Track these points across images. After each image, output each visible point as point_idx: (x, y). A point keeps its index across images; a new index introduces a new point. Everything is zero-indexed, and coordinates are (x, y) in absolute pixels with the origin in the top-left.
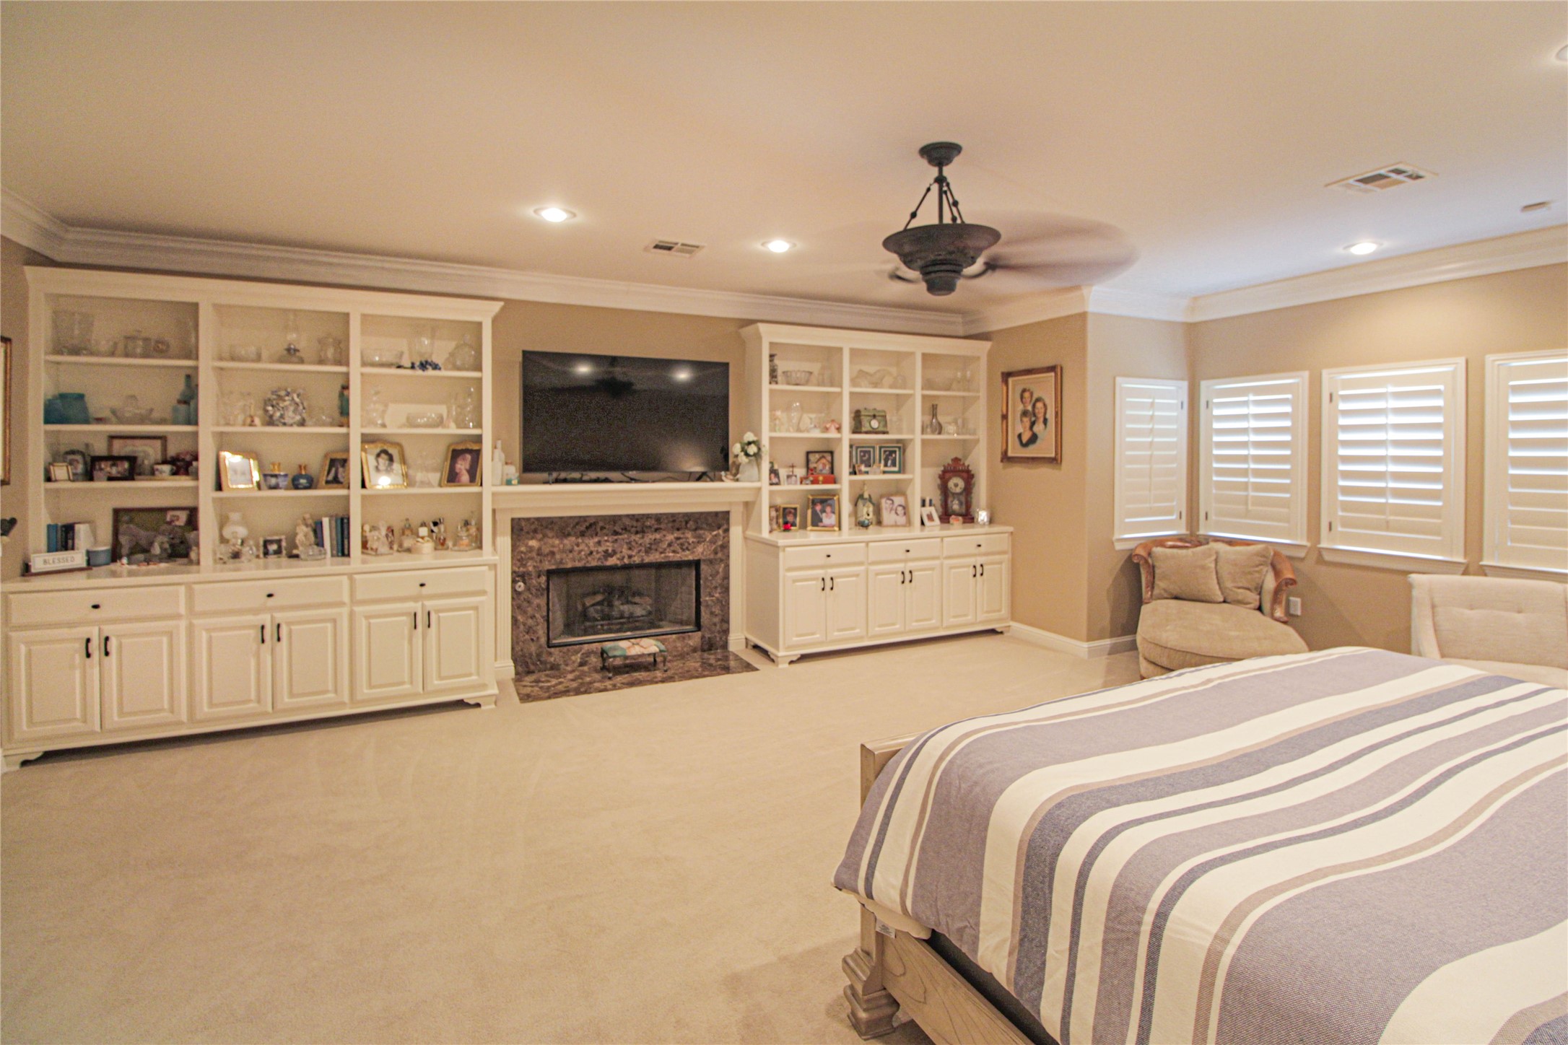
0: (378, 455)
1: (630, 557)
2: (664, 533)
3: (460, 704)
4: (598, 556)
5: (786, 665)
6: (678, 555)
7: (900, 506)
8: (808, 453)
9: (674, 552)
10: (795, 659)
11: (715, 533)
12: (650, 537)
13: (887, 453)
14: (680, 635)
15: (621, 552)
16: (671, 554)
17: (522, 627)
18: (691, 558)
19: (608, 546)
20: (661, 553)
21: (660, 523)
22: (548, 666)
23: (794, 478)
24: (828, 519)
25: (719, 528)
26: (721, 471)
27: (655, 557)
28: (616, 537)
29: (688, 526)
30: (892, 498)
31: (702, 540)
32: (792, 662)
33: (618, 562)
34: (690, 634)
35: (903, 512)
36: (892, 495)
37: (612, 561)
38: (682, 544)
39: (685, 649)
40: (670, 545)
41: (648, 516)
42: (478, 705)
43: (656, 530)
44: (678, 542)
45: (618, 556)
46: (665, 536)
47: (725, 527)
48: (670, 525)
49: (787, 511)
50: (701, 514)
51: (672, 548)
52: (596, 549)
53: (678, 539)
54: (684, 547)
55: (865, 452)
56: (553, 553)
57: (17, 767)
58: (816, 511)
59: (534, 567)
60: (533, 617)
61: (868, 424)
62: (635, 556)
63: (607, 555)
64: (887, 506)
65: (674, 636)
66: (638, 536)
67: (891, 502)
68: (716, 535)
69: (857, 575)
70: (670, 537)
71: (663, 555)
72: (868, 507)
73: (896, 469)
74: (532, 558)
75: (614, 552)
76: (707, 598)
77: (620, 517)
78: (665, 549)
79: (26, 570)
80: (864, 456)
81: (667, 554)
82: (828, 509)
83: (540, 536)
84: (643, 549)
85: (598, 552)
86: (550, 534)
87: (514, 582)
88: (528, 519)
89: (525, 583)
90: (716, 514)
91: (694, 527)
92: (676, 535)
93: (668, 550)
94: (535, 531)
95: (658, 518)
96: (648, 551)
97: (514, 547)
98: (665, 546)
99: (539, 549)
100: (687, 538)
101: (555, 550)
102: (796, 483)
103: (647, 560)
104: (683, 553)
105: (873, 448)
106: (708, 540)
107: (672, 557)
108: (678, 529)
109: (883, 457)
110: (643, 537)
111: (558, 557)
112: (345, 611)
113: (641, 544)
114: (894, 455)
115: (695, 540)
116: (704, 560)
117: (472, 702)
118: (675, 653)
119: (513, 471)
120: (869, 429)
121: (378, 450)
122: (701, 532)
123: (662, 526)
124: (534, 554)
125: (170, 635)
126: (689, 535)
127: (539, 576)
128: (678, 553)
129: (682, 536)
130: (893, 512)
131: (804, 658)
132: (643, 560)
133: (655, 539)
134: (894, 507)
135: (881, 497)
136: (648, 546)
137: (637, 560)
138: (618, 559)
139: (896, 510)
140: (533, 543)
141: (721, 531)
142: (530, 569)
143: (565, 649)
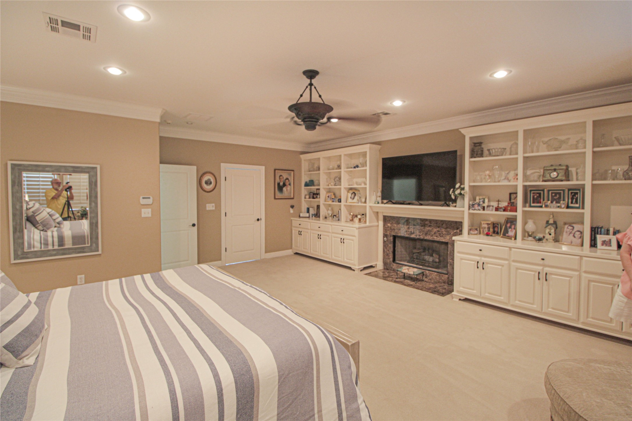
0: (352, 194)
1: (419, 235)
2: (433, 228)
4: (408, 233)
5: (458, 300)
6: (438, 238)
7: (579, 231)
8: (510, 194)
9: (436, 236)
10: (462, 298)
11: (455, 231)
12: (427, 228)
13: (573, 194)
14: (439, 274)
15: (416, 233)
16: (435, 238)
17: (386, 253)
18: (444, 241)
19: (412, 230)
20: (431, 236)
21: (431, 224)
22: (393, 269)
23: (491, 207)
24: (511, 233)
25: (457, 229)
27: (428, 237)
28: (414, 227)
29: (443, 226)
30: (573, 225)
31: (449, 233)
32: (460, 300)
33: (415, 237)
34: (442, 274)
35: (580, 236)
36: (574, 223)
37: (413, 236)
38: (440, 234)
39: (440, 281)
40: (435, 233)
41: (426, 220)
42: (354, 270)
43: (430, 226)
44: (439, 232)
45: (415, 234)
46: (433, 229)
47: (460, 229)
48: (435, 225)
49: (495, 225)
50: (449, 221)
51: (436, 235)
52: (408, 230)
53: (439, 231)
54: (441, 235)
55: (556, 194)
56: (394, 229)
57: (293, 254)
58: (507, 227)
59: (389, 233)
60: (388, 250)
61: (549, 175)
62: (421, 235)
63: (412, 233)
64: (568, 230)
65: (436, 273)
66: (422, 227)
67: (572, 228)
68: (456, 232)
69: (503, 266)
70: (435, 230)
71: (432, 237)
72: (550, 229)
73: (577, 205)
74: (389, 230)
75: (414, 233)
76: (451, 261)
77: (416, 219)
78: (433, 235)
79: (300, 216)
80: (556, 196)
81: (434, 237)
82: (513, 227)
83: (391, 222)
84: (424, 233)
85: (408, 232)
86: (394, 222)
87: (384, 237)
88: (388, 216)
89: (387, 238)
90: (456, 222)
91: (445, 227)
92: (437, 229)
93: (434, 235)
94: (390, 220)
95: (431, 221)
96: (426, 234)
97: (384, 225)
98: (433, 233)
99: (391, 227)
100: (442, 231)
101: (395, 228)
102: (492, 210)
103: (426, 238)
104: (440, 238)
105: (564, 191)
106: (452, 234)
107: (436, 239)
108: (439, 227)
109: (570, 197)
110: (424, 228)
111: (396, 231)
112: (330, 234)
113: (423, 231)
114: (577, 196)
115: (446, 233)
116: (450, 243)
118: (435, 281)
119: (379, 199)
120: (549, 178)
121: (352, 192)
122: (449, 230)
123: (432, 225)
124: (389, 229)
125: (308, 233)
126: (443, 230)
127: (390, 237)
128: (438, 237)
129: (440, 230)
130: (572, 235)
131: (466, 300)
132: (424, 238)
133: (429, 230)
134: (573, 232)
135: (565, 224)
136: (426, 232)
137: (422, 237)
138: (415, 235)
139: (574, 234)
140: (389, 225)
141: (458, 231)
142: (388, 233)
143: (398, 265)
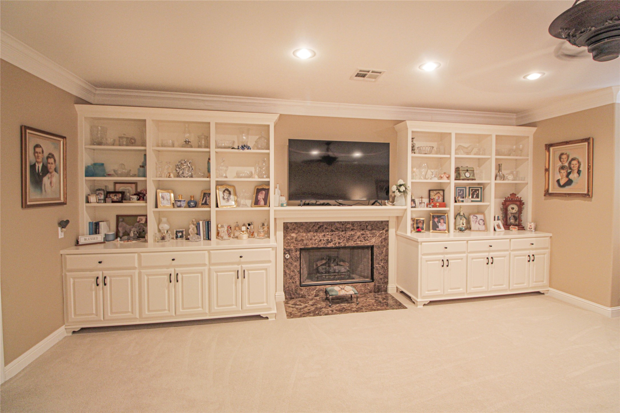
0: (224, 191)
1: (339, 243)
2: (356, 231)
3: (259, 317)
4: (324, 242)
5: (422, 306)
6: (363, 243)
7: (481, 220)
8: (430, 191)
9: (360, 241)
10: (426, 303)
11: (381, 232)
12: (349, 233)
13: (474, 191)
14: (364, 283)
15: (335, 240)
16: (359, 242)
17: (288, 276)
18: (369, 244)
19: (328, 237)
20: (354, 241)
21: (354, 227)
22: (300, 296)
23: (423, 204)
24: (442, 226)
25: (383, 229)
26: (386, 200)
27: (351, 244)
28: (332, 233)
29: (368, 228)
30: (477, 215)
31: (375, 235)
32: (424, 305)
33: (333, 246)
34: (368, 283)
35: (483, 223)
36: (476, 214)
37: (330, 245)
38: (365, 237)
39: (366, 291)
40: (358, 238)
41: (348, 223)
42: (267, 318)
43: (352, 230)
44: (363, 236)
45: (333, 242)
46: (356, 233)
47: (386, 229)
48: (359, 227)
49: (419, 221)
50: (375, 222)
51: (360, 239)
52: (323, 239)
53: (363, 234)
54: (366, 239)
55: (461, 190)
56: (303, 240)
57: (70, 334)
58: (435, 222)
59: (294, 247)
60: (293, 271)
61: (464, 175)
62: (341, 243)
63: (328, 242)
64: (474, 219)
65: (361, 284)
66: (343, 232)
67: (476, 217)
68: (381, 233)
69: (462, 259)
70: (359, 234)
71: (355, 243)
72: (463, 220)
73: (479, 199)
74: (293, 242)
75: (332, 240)
76: (377, 266)
77: (334, 223)
78: (356, 240)
79: (77, 243)
80: (460, 192)
81: (357, 242)
82: (442, 221)
83: (296, 231)
84: (346, 239)
85: (324, 240)
86: (301, 231)
87: (285, 254)
88: (291, 223)
89: (290, 255)
90: (382, 222)
91: (370, 229)
92: (361, 233)
93: (358, 240)
94: (294, 229)
95: (353, 223)
96: (348, 240)
97: (285, 237)
98: (356, 238)
99: (296, 238)
100: (367, 234)
101: (304, 238)
102: (424, 207)
103: (347, 245)
104: (365, 242)
105: (466, 188)
106: (377, 235)
107: (360, 244)
108: (363, 230)
109: (471, 193)
110: (345, 233)
111: (305, 242)
112: (206, 268)
113: (344, 237)
114: (477, 192)
115: (371, 235)
116: (376, 246)
117: (264, 316)
118: (361, 293)
119: (284, 199)
120: (465, 178)
121: (224, 189)
122: (374, 231)
123: (355, 228)
124: (294, 240)
125: (131, 276)
126: (368, 232)
127: (296, 251)
128: (363, 242)
129: (364, 233)
130: (477, 223)
131: (431, 303)
132: (345, 245)
133: (351, 235)
134: (478, 220)
136: (348, 238)
137: (342, 245)
138: (333, 244)
139: (479, 222)
140: (293, 235)
141: (384, 231)
142: (292, 247)
143: (308, 288)
